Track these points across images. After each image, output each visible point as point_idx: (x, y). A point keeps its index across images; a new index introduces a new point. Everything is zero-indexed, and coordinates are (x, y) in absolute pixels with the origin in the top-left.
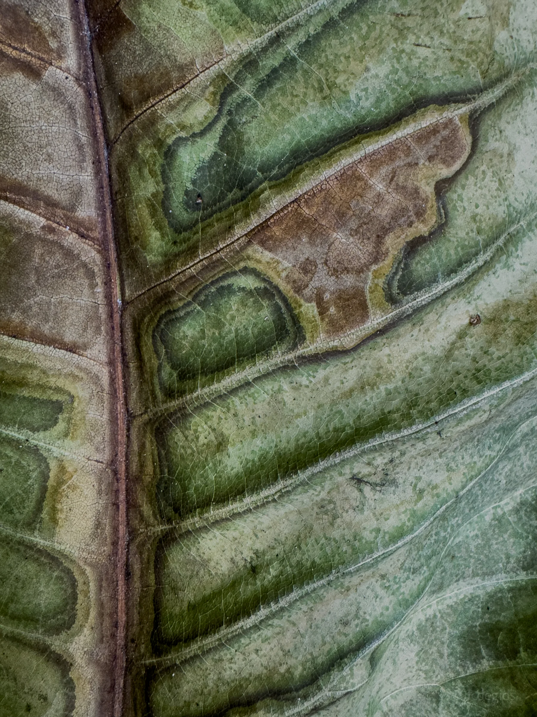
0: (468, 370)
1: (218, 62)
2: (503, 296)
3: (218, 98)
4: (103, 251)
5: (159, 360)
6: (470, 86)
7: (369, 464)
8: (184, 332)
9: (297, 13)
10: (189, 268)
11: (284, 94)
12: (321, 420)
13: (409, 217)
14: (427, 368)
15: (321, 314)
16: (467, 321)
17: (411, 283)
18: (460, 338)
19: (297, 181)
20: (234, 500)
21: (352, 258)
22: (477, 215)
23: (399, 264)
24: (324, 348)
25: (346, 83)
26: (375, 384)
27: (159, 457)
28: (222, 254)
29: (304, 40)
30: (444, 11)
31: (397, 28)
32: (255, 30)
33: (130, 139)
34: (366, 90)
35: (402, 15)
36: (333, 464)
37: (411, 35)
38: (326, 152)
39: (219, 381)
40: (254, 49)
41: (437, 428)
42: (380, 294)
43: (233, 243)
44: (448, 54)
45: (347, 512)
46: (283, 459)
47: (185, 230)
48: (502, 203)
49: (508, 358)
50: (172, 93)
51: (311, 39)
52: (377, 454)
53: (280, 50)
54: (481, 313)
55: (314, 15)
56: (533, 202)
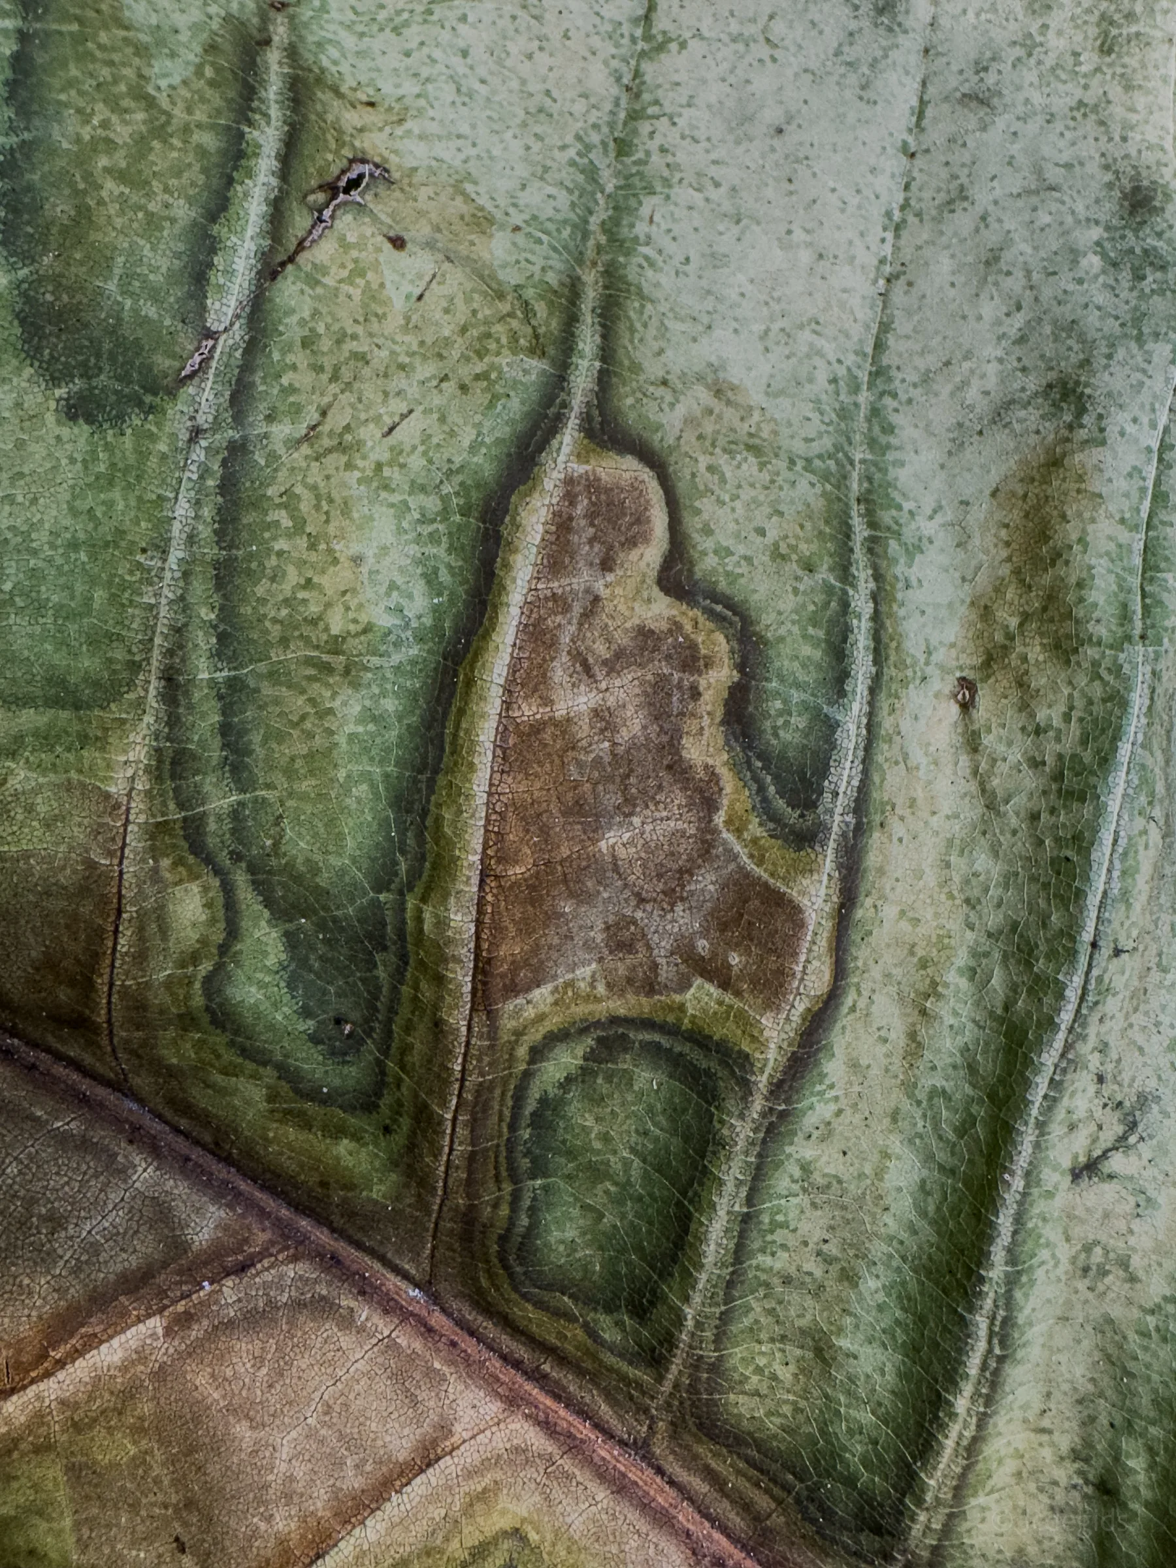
0: (1044, 792)
1: (127, 820)
2: (963, 601)
3: (191, 859)
4: (300, 1249)
5: (576, 1320)
6: (535, 396)
7: (1072, 1127)
8: (562, 1242)
9: (156, 617)
10: (451, 1150)
11: (281, 737)
12: (921, 1137)
13: (680, 687)
14: (983, 862)
15: (725, 985)
16: (955, 709)
17: (803, 778)
18: (975, 750)
19: (451, 844)
20: (943, 1427)
21: (671, 844)
22: (776, 546)
23: (750, 768)
24: (792, 1034)
25: (351, 615)
26: (934, 984)
27: (755, 1466)
28: (473, 1079)
29: (214, 640)
30: (368, 340)
31: (329, 451)
32: (124, 716)
33: (139, 1057)
34: (393, 586)
35: (313, 428)
36: (1018, 1197)
37: (362, 430)
38: (442, 750)
39: (700, 1266)
40: (156, 739)
41: (1106, 951)
42: (775, 850)
43: (468, 1043)
44: (450, 387)
45: (1131, 1232)
46: (937, 1271)
47: (379, 1095)
48: (791, 476)
49: (1079, 703)
50: (116, 939)
51: (222, 627)
52: (1065, 1102)
53: (197, 696)
54: (961, 668)
55: (185, 590)
56: (837, 407)
